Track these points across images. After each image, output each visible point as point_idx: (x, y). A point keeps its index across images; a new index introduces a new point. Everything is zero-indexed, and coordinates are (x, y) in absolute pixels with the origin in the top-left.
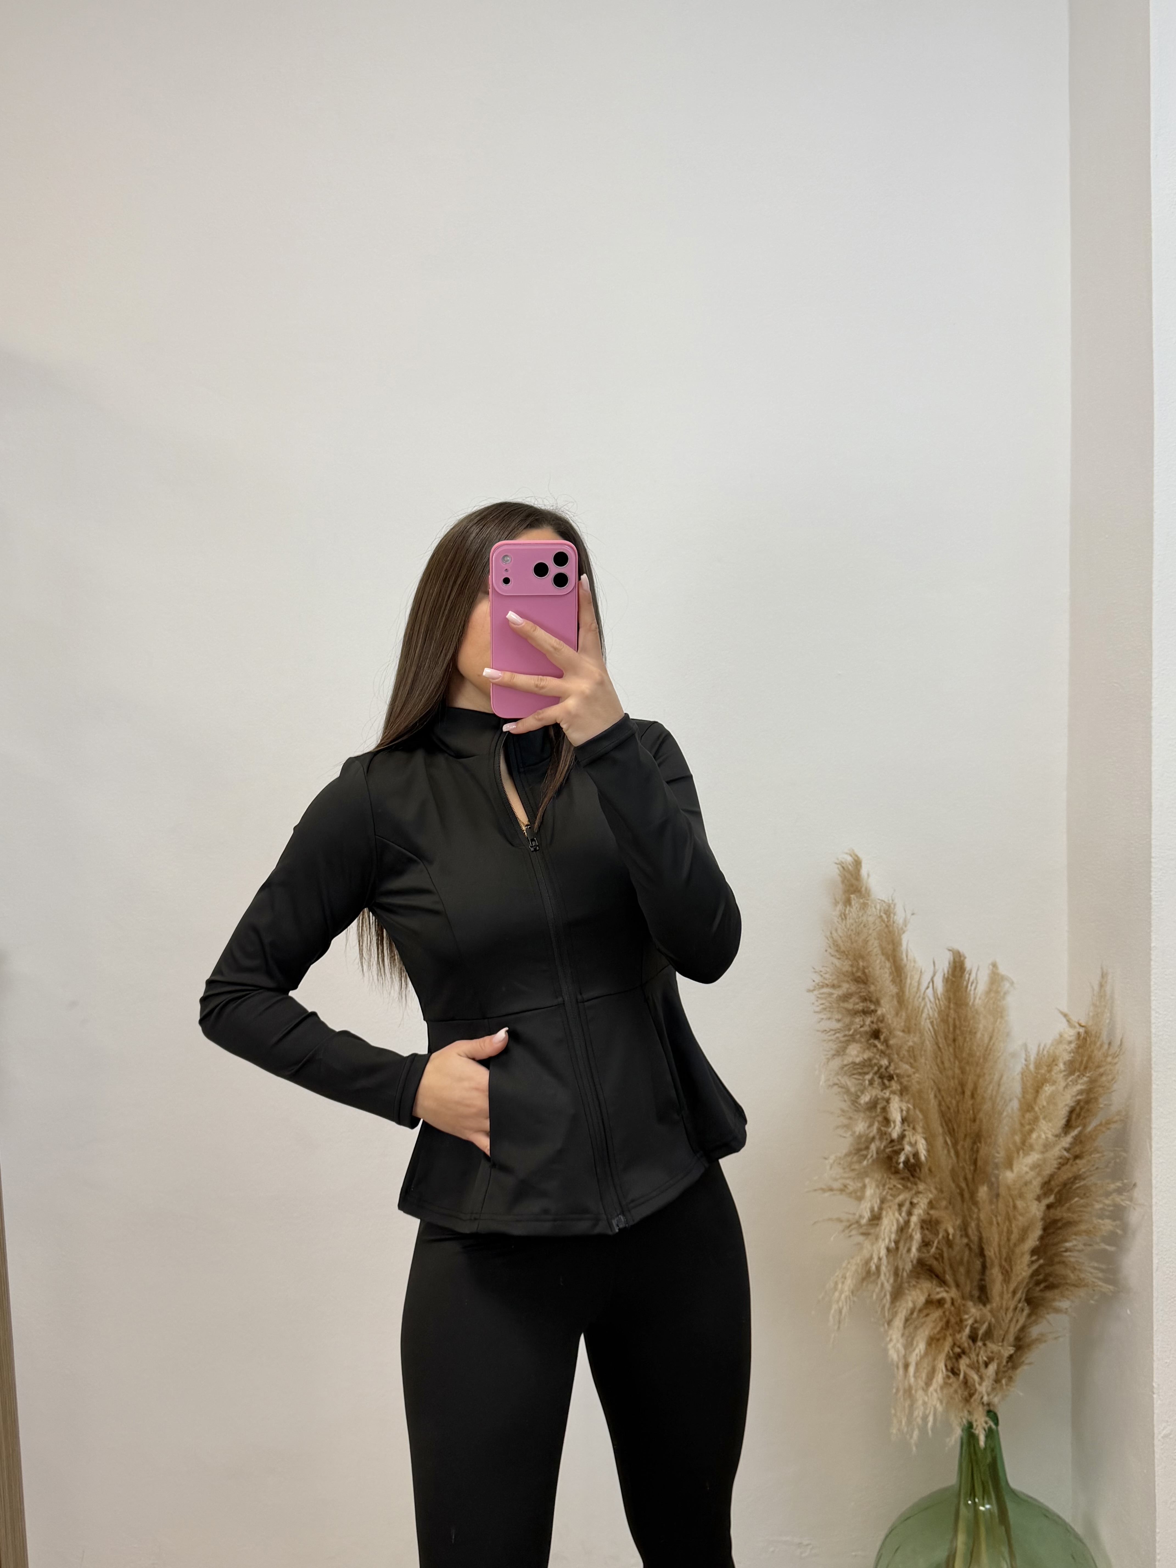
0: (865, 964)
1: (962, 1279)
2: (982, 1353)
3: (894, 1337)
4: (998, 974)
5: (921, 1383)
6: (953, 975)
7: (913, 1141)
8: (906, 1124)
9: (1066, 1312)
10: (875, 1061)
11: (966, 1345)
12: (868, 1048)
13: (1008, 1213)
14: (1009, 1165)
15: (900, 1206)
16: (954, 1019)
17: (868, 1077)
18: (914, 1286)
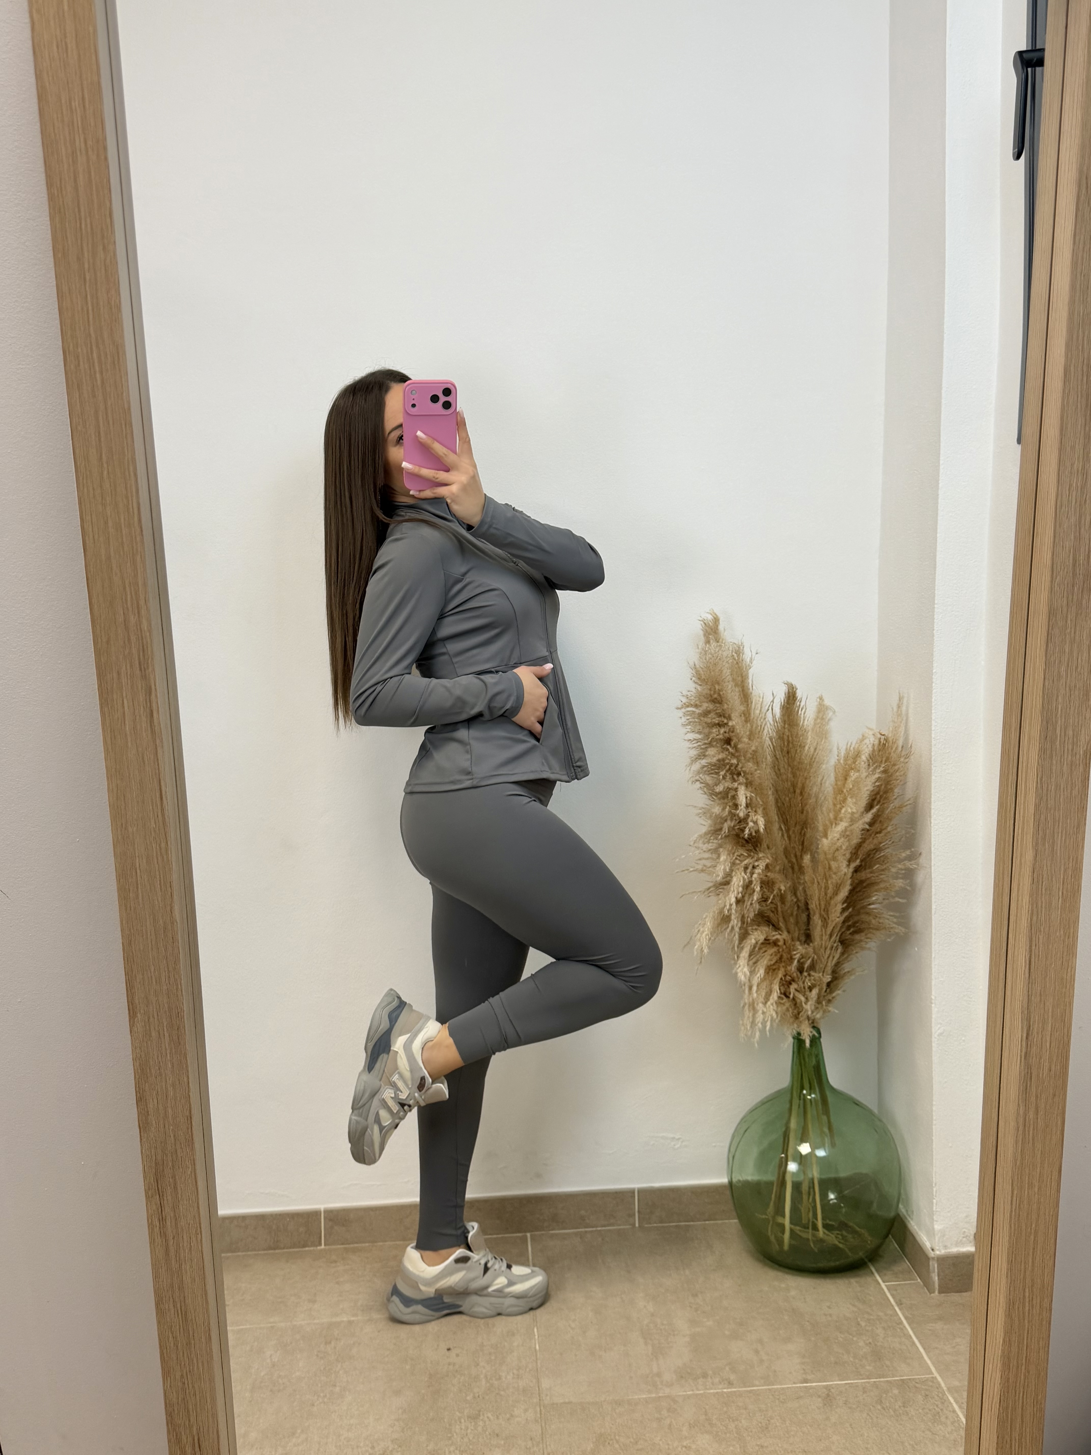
0: (720, 687)
1: (792, 927)
2: (807, 980)
3: (741, 964)
4: (824, 705)
5: (762, 999)
6: (788, 703)
7: (755, 819)
8: (750, 808)
9: (869, 949)
10: (727, 761)
11: (795, 974)
12: (722, 752)
13: (825, 874)
14: (826, 836)
15: (746, 868)
16: (788, 736)
17: (722, 773)
18: (756, 929)
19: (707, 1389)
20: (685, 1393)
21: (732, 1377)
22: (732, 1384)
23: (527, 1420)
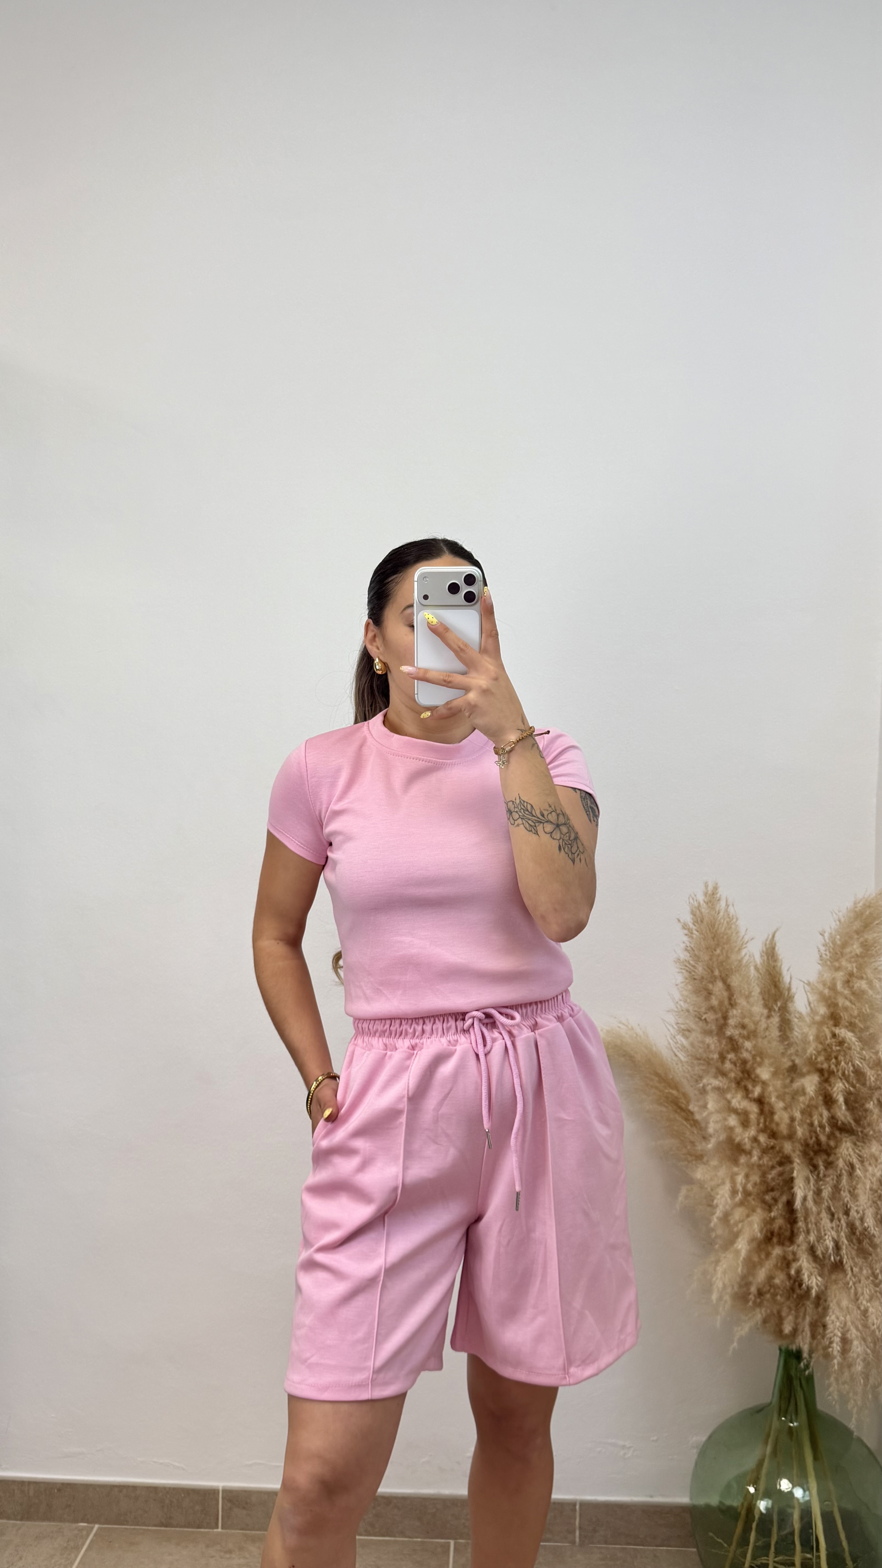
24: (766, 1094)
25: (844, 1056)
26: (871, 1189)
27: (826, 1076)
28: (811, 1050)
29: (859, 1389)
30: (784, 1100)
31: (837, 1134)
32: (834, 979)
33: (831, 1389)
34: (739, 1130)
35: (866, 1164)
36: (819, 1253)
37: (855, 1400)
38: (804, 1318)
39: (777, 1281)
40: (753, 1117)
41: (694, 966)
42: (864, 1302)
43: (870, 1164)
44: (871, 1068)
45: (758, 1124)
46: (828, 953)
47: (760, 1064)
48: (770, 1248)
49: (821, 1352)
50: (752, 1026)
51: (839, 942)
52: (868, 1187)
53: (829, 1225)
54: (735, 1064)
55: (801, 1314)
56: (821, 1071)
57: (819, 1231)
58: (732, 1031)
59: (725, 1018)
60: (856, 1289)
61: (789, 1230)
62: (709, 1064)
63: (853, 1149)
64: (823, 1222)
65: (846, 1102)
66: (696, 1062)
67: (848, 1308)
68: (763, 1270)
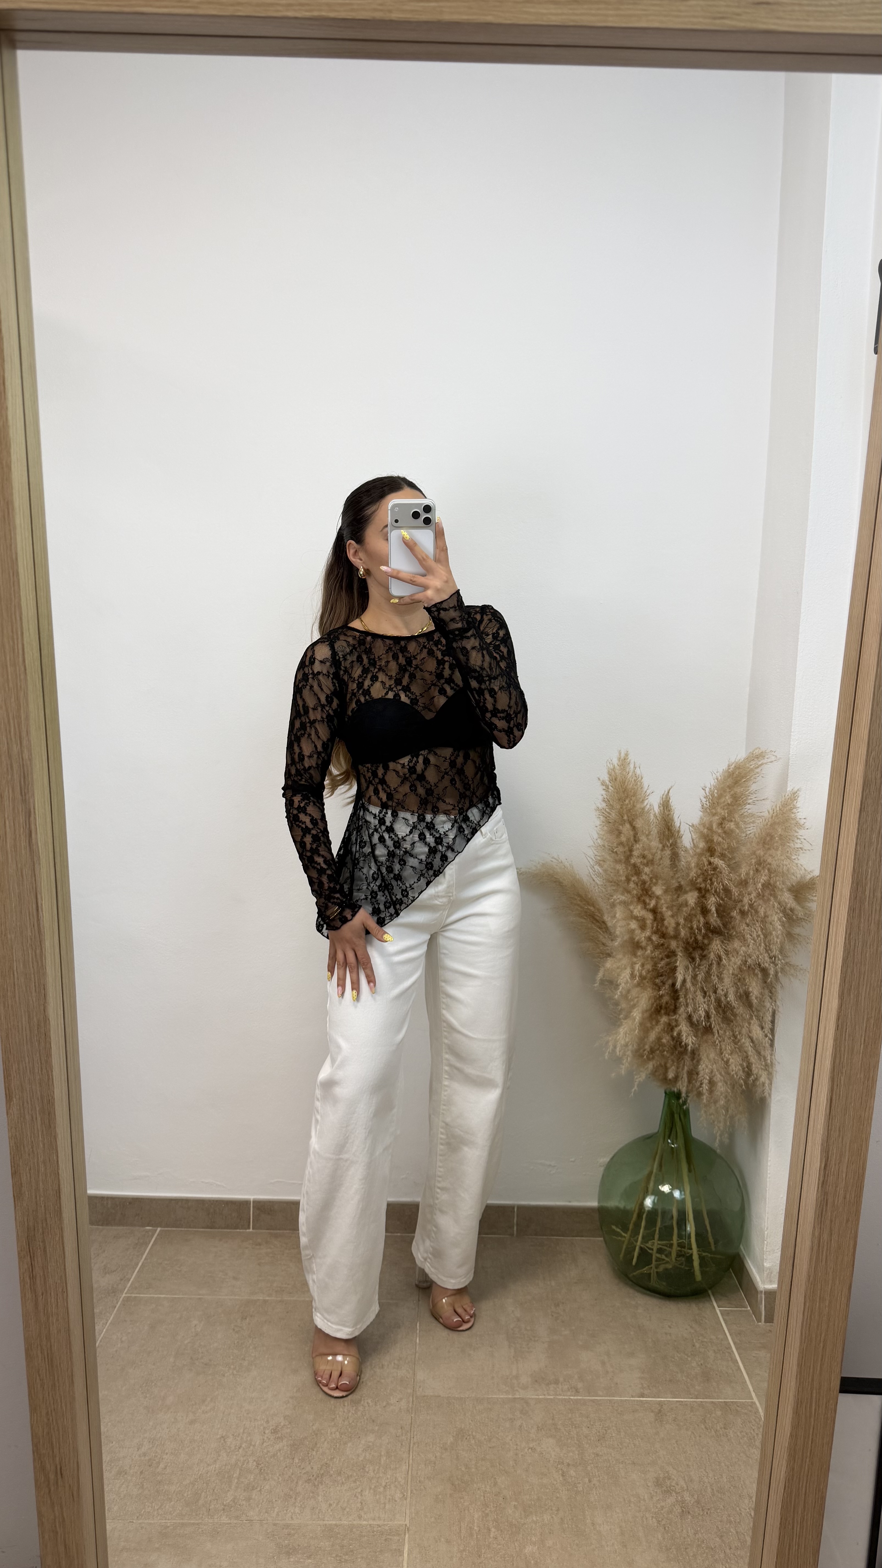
19: (556, 1395)
20: (537, 1397)
21: (580, 1385)
22: (579, 1392)
23: (400, 1409)
24: (659, 906)
25: (717, 878)
26: (733, 974)
27: (703, 893)
28: (693, 874)
29: (722, 1118)
30: (672, 911)
31: (710, 935)
32: (711, 822)
33: (701, 1119)
34: (638, 932)
35: (730, 956)
36: (695, 1019)
37: (719, 1127)
38: (683, 1069)
39: (664, 1041)
40: (649, 922)
41: (609, 813)
42: (727, 1055)
43: (733, 956)
44: (735, 887)
45: (652, 928)
46: (708, 803)
47: (656, 884)
48: (659, 1017)
49: (695, 1093)
50: (650, 857)
51: (716, 795)
52: (731, 972)
53: (702, 1000)
54: (637, 885)
55: (681, 1065)
56: (699, 890)
57: (695, 1004)
58: (635, 859)
59: (631, 851)
60: (721, 1046)
61: (673, 1005)
62: (618, 885)
63: (721, 946)
64: (698, 998)
65: (717, 910)
66: (608, 884)
67: (714, 1059)
68: (654, 1032)
